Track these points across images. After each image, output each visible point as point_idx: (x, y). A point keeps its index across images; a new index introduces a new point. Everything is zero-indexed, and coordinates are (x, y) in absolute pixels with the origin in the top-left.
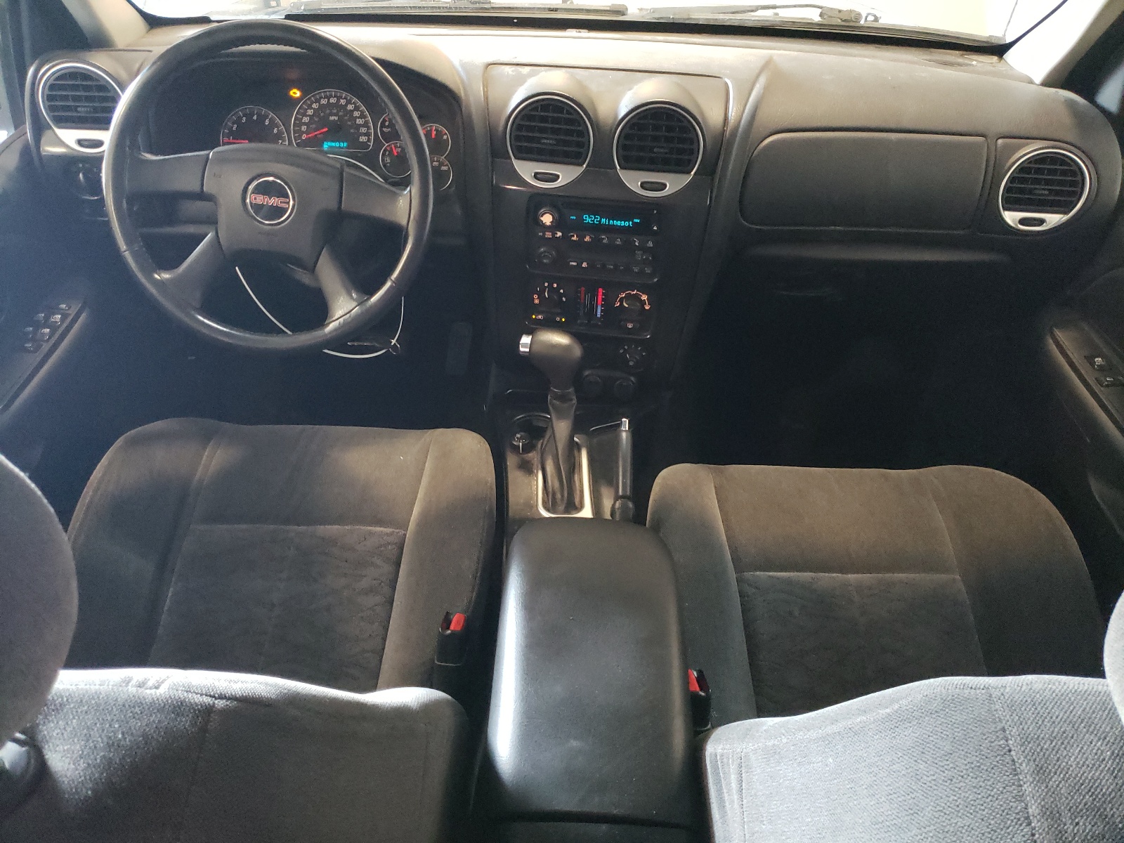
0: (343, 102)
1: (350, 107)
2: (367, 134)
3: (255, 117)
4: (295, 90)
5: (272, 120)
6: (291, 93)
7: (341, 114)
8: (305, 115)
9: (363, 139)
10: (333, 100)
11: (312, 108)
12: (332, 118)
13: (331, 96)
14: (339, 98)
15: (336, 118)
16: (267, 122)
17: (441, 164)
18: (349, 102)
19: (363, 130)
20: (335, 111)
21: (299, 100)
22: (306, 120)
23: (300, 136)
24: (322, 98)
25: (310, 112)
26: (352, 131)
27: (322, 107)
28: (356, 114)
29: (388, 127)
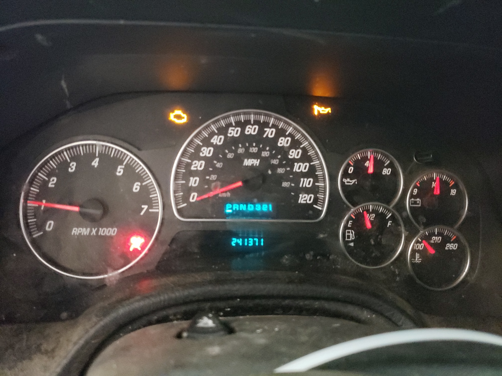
0: (270, 133)
1: (283, 142)
2: (314, 190)
3: (95, 163)
4: (178, 112)
5: (129, 169)
6: (172, 117)
7: (265, 154)
8: (196, 156)
9: (304, 199)
10: (251, 130)
11: (212, 145)
12: (248, 162)
13: (248, 122)
14: (263, 126)
15: (256, 162)
16: (120, 171)
17: (446, 240)
18: (281, 133)
19: (306, 183)
20: (254, 150)
21: (185, 130)
22: (198, 165)
23: (186, 198)
24: (230, 125)
25: (207, 152)
26: (285, 184)
27: (231, 143)
28: (294, 154)
29: (351, 177)
